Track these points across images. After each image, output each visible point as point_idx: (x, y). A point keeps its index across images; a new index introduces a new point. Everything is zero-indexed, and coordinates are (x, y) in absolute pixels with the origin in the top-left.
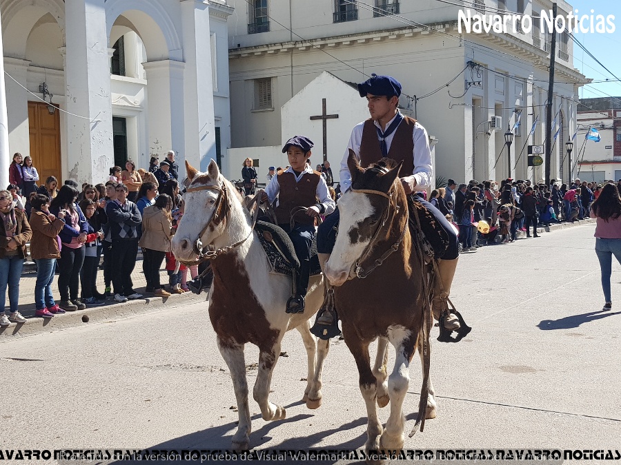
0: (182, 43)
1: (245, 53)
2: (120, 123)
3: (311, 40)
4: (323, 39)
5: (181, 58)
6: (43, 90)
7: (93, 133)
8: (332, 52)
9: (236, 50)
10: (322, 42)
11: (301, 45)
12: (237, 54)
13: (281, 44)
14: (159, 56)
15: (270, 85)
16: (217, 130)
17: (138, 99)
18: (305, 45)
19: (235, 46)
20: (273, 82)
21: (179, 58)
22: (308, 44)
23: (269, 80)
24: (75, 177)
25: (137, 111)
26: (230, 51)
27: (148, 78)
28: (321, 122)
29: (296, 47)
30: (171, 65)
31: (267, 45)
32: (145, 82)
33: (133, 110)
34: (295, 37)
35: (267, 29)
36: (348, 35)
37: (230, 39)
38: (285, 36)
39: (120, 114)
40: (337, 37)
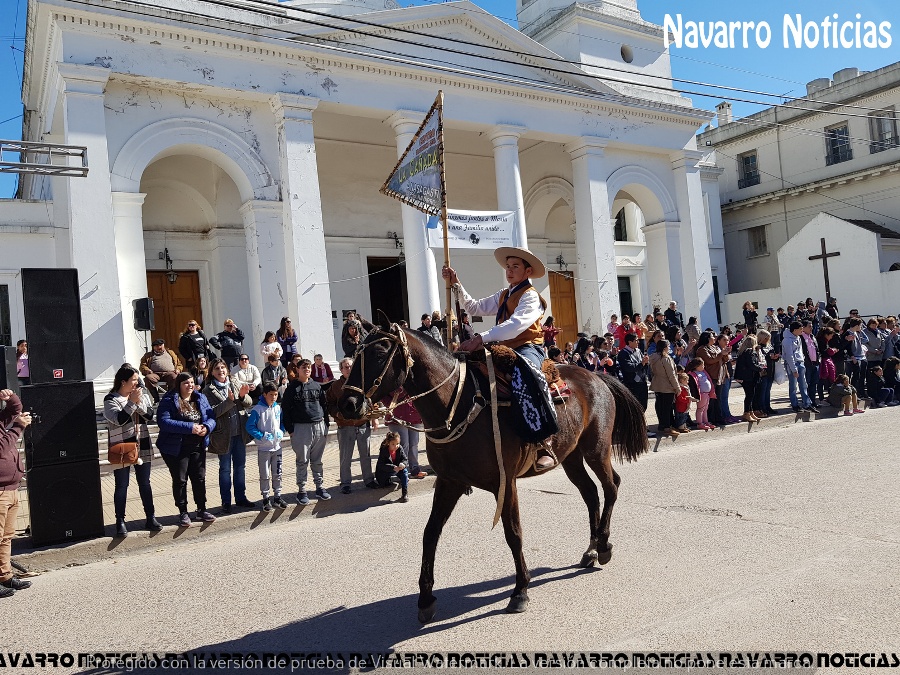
0: (676, 205)
1: (736, 207)
2: (624, 282)
3: (804, 186)
4: (815, 183)
5: (676, 219)
6: (560, 261)
7: (601, 292)
8: (828, 193)
9: (728, 205)
10: (817, 186)
11: (793, 191)
12: (729, 209)
13: (773, 193)
14: (656, 219)
15: (764, 233)
16: (715, 279)
17: (640, 259)
18: (797, 191)
19: (726, 201)
20: (767, 229)
21: (674, 217)
22: (801, 190)
23: (763, 227)
24: (588, 330)
25: (639, 269)
26: (722, 206)
27: (647, 239)
28: (821, 261)
29: (789, 193)
30: (667, 226)
31: (759, 197)
32: (645, 244)
33: (636, 268)
34: (786, 185)
35: (758, 182)
36: (844, 175)
37: (721, 196)
38: (777, 185)
39: (623, 274)
40: (832, 178)
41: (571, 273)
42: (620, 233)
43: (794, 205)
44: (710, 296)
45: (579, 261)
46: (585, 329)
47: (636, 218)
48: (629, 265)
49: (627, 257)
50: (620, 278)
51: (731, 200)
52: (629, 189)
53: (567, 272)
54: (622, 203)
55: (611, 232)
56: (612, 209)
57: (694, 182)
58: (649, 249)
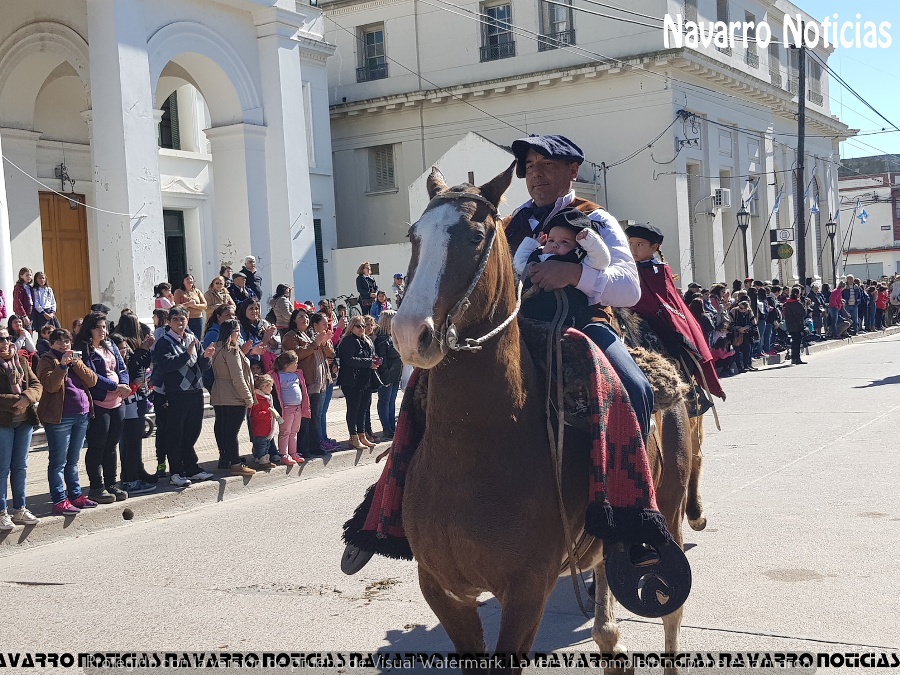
0: (261, 98)
1: (353, 110)
2: (174, 219)
3: (449, 88)
4: (465, 86)
5: (261, 121)
6: (61, 174)
7: (135, 234)
8: (482, 105)
9: (340, 106)
10: (465, 91)
11: (434, 96)
12: (342, 113)
13: (406, 95)
14: (229, 118)
15: (391, 155)
16: (317, 223)
17: (199, 182)
18: (440, 95)
19: (338, 100)
20: (396, 150)
21: (257, 118)
22: (445, 94)
23: (389, 147)
24: (111, 299)
25: (199, 200)
26: (331, 107)
27: (213, 151)
29: (429, 98)
30: (246, 131)
31: (385, 98)
32: (209, 158)
33: (193, 198)
34: (425, 85)
35: (384, 75)
36: (503, 79)
37: (331, 90)
38: (411, 84)
39: (174, 205)
40: (487, 82)
41: (82, 198)
42: (169, 135)
43: (435, 117)
44: (310, 250)
45: (96, 177)
46: (104, 297)
47: (195, 115)
48: (184, 190)
49: (179, 178)
50: (167, 213)
51: (344, 99)
52: (185, 60)
53: (73, 195)
54: (172, 83)
55: (154, 134)
56: (156, 94)
57: (289, 62)
58: (216, 165)
